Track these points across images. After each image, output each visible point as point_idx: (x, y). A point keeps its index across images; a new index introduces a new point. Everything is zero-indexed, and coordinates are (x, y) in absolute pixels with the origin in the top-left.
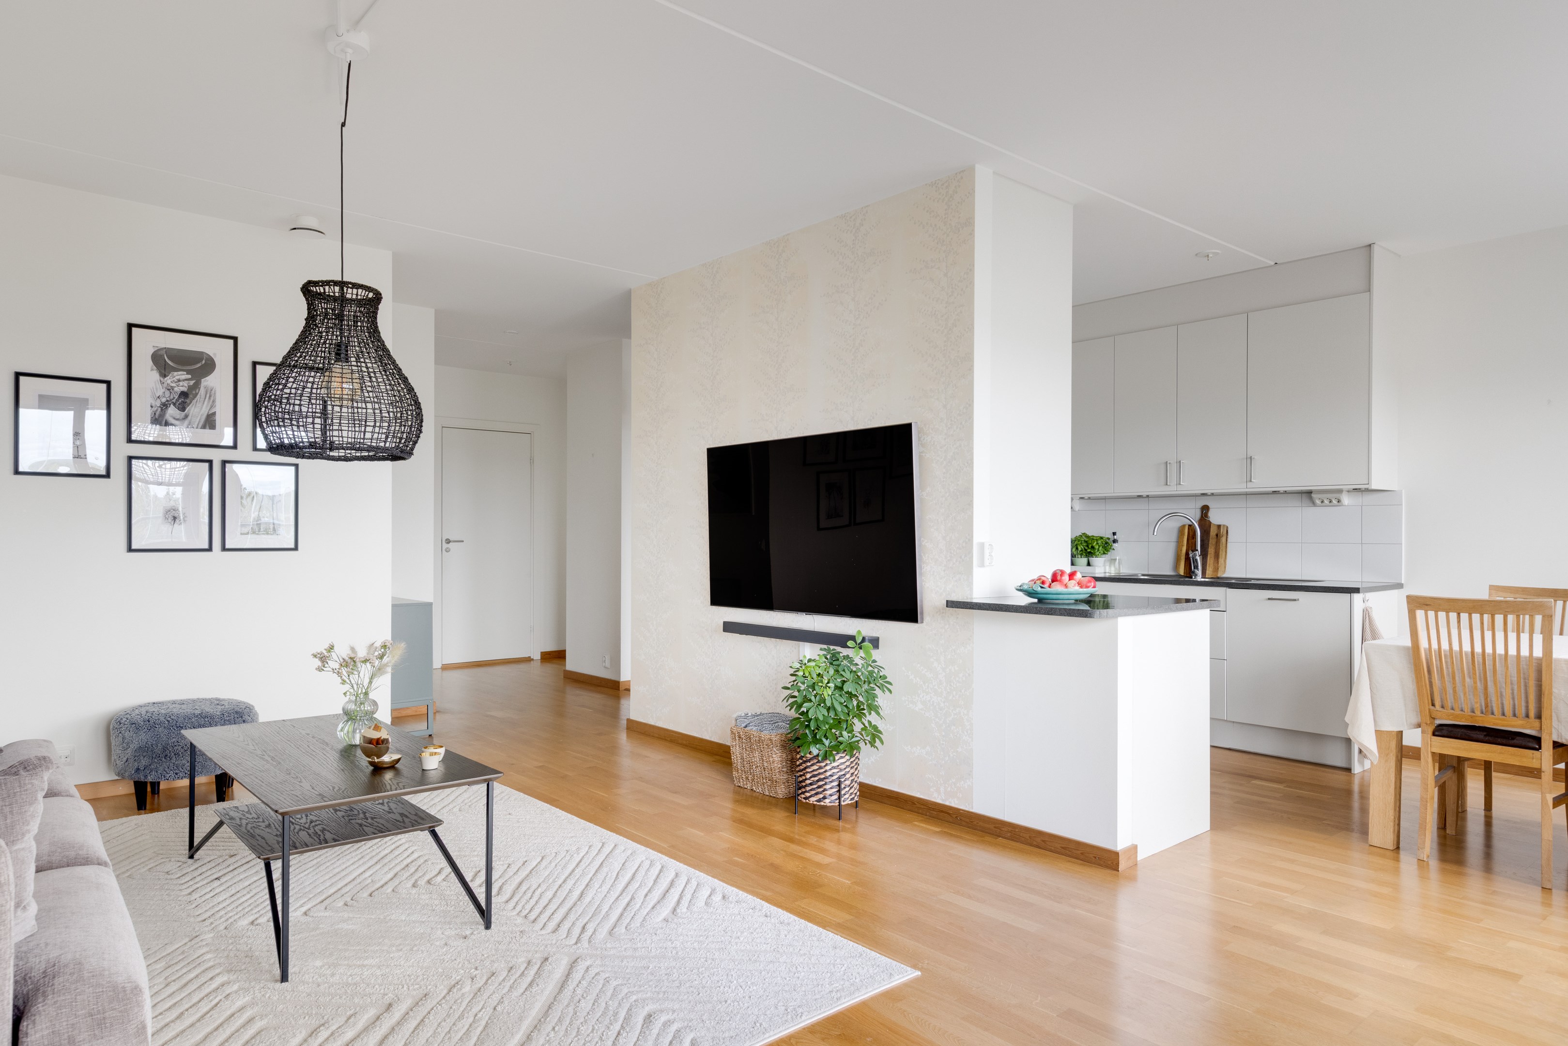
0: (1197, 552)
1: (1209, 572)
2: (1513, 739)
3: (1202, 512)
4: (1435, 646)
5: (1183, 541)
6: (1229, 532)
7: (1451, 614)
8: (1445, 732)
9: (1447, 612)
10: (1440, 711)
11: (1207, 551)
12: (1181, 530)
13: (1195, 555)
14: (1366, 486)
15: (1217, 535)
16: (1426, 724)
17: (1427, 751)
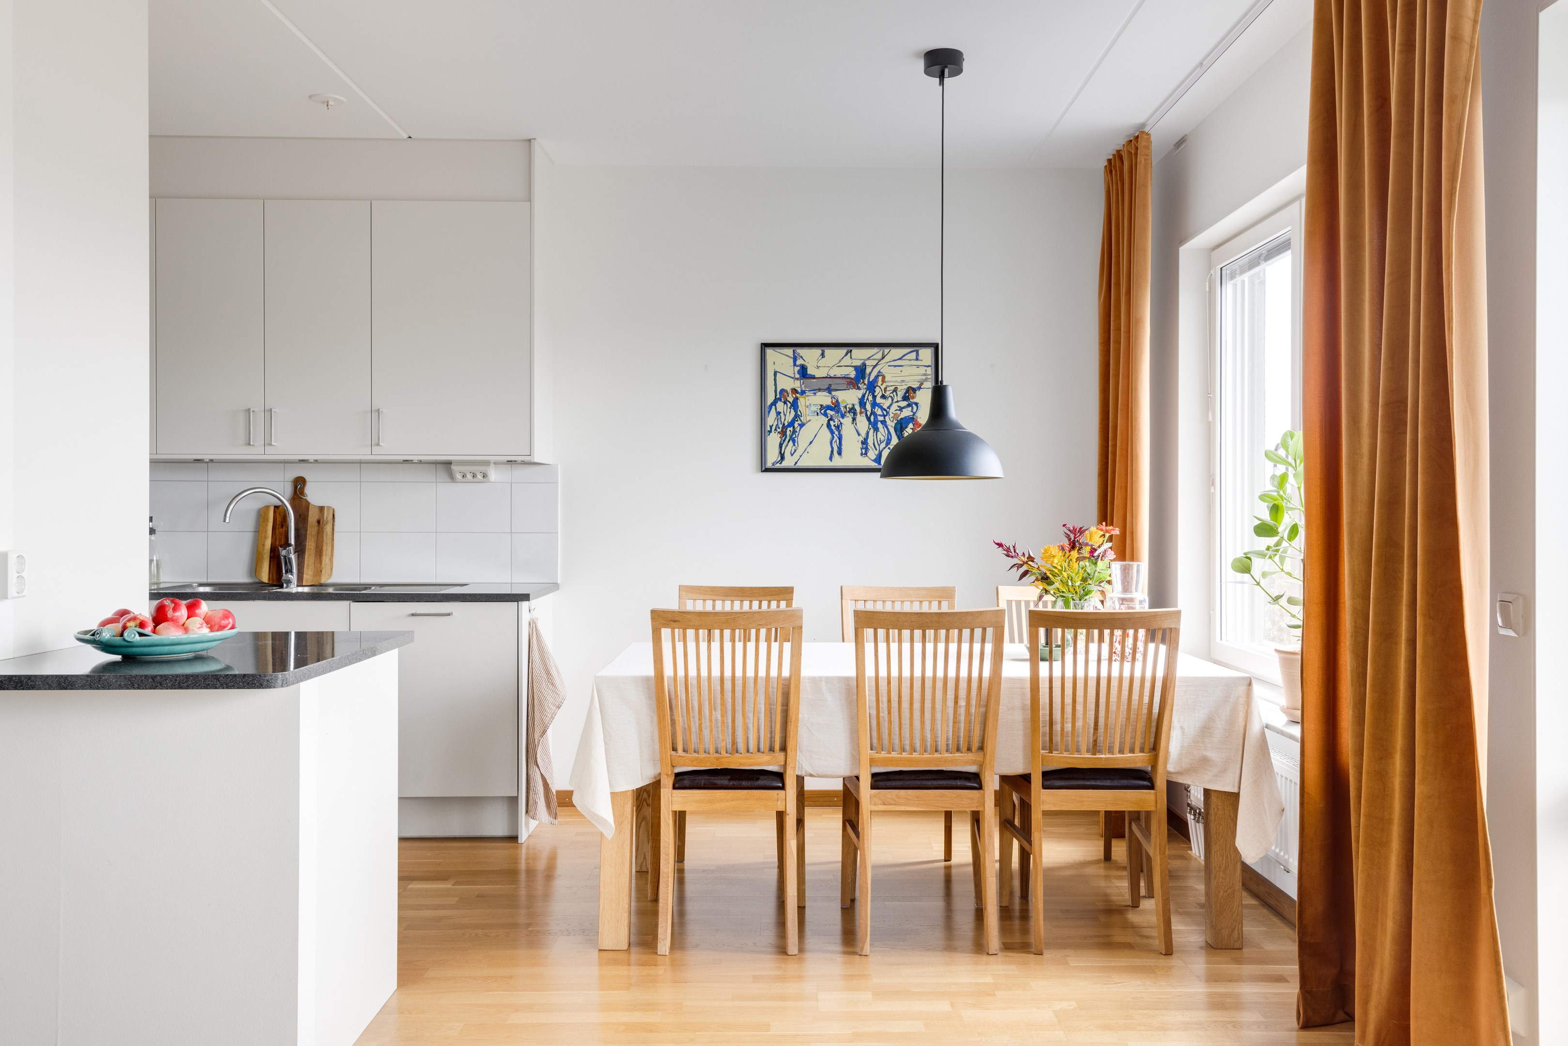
0: (291, 548)
1: (308, 577)
2: (757, 779)
3: (296, 487)
4: (681, 673)
5: (266, 531)
6: (336, 516)
7: (701, 631)
8: (686, 783)
9: (697, 629)
10: (683, 757)
11: (305, 546)
12: (262, 514)
13: (289, 552)
14: (526, 459)
15: (319, 522)
16: (667, 775)
17: (668, 811)
